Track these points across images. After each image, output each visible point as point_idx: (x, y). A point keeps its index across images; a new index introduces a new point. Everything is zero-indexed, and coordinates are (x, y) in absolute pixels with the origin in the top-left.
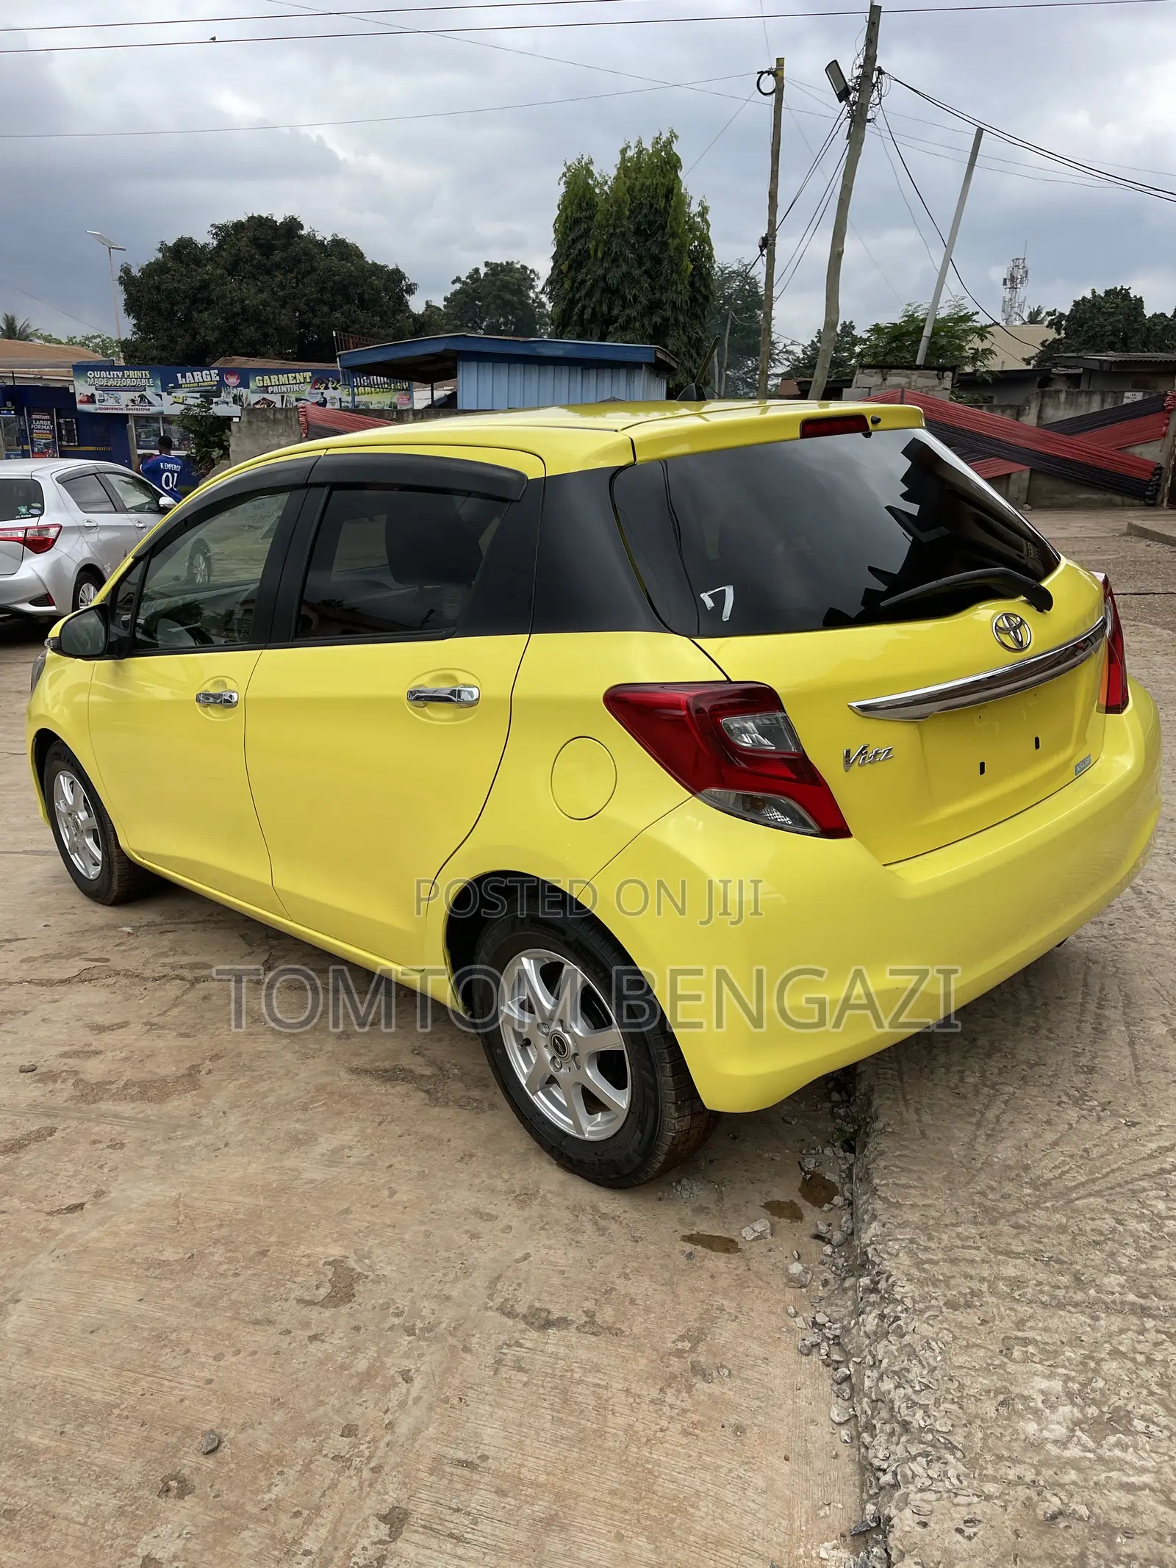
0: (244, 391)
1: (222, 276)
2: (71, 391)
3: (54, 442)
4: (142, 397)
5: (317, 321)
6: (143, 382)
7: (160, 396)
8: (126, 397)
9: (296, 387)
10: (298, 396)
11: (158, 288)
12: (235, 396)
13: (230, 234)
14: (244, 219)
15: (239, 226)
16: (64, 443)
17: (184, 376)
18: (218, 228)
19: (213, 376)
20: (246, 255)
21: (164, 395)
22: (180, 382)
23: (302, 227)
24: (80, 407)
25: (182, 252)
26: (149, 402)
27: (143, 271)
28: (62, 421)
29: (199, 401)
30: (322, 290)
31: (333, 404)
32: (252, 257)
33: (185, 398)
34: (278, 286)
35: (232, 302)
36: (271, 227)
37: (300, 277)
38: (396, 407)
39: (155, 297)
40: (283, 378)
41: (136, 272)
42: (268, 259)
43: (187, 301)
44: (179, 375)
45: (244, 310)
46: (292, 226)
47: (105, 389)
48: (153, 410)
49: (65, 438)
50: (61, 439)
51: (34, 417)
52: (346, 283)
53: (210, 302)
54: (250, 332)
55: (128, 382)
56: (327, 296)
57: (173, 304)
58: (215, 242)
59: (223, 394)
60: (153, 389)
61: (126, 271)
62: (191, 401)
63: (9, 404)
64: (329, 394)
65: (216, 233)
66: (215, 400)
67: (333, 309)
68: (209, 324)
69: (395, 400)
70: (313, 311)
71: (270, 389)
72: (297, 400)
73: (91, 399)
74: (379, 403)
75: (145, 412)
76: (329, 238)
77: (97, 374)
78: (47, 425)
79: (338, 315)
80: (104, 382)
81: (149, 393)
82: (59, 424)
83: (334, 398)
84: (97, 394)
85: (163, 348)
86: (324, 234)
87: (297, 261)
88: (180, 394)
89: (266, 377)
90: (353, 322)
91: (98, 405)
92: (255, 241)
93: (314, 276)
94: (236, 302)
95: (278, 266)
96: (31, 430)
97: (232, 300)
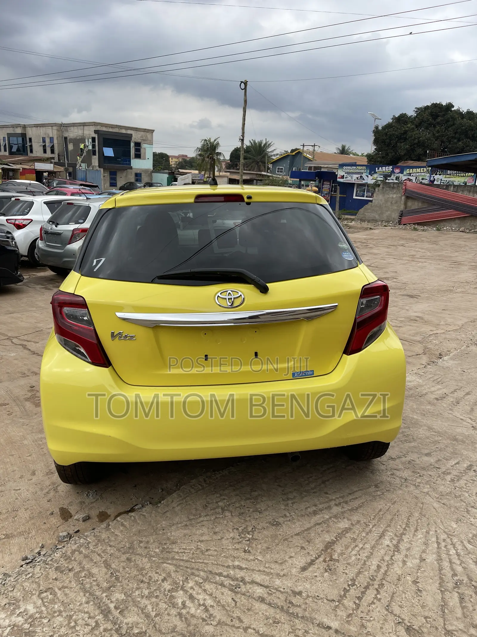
0: (401, 175)
1: (413, 129)
2: (336, 174)
3: (329, 193)
4: (361, 177)
5: (450, 146)
6: (363, 171)
7: (368, 176)
8: (355, 176)
9: (423, 174)
10: (423, 177)
11: (386, 134)
12: (397, 177)
13: (422, 111)
14: (429, 104)
15: (427, 108)
16: (333, 193)
17: (378, 169)
18: (418, 109)
19: (390, 168)
20: (426, 119)
21: (369, 176)
22: (377, 171)
23: (453, 106)
24: (338, 180)
25: (402, 119)
26: (363, 179)
27: (383, 127)
28: (333, 185)
29: (382, 179)
30: (455, 133)
31: (438, 181)
32: (428, 120)
33: (377, 178)
34: (437, 132)
35: (415, 139)
36: (439, 108)
37: (447, 128)
38: (466, 184)
39: (384, 137)
40: (418, 170)
41: (380, 128)
42: (435, 121)
43: (397, 139)
44: (377, 168)
45: (419, 142)
46: (450, 106)
47: (348, 173)
48: (364, 182)
49: (333, 191)
50: (332, 191)
51: (325, 183)
52: (467, 130)
53: (405, 139)
54: (419, 151)
55: (357, 171)
56: (457, 135)
57: (391, 140)
58: (416, 115)
59: (392, 176)
60: (366, 174)
61: (377, 128)
62: (379, 179)
63: (317, 178)
64: (436, 177)
65: (417, 111)
66: (388, 178)
67: (459, 140)
68: (403, 147)
69: (466, 180)
70: (450, 142)
71: (412, 174)
72: (422, 179)
73: (343, 177)
74: (458, 181)
75: (361, 182)
76: (465, 111)
77: (347, 167)
78: (328, 186)
79: (460, 143)
80: (348, 171)
81: (364, 175)
82: (332, 186)
83: (439, 179)
84: (345, 175)
85: (383, 157)
86: (464, 110)
87: (448, 121)
88: (375, 176)
89: (411, 170)
90: (468, 146)
91: (345, 179)
92: (431, 114)
93: (454, 127)
94: (416, 139)
95: (438, 123)
96: (322, 188)
97: (415, 137)
